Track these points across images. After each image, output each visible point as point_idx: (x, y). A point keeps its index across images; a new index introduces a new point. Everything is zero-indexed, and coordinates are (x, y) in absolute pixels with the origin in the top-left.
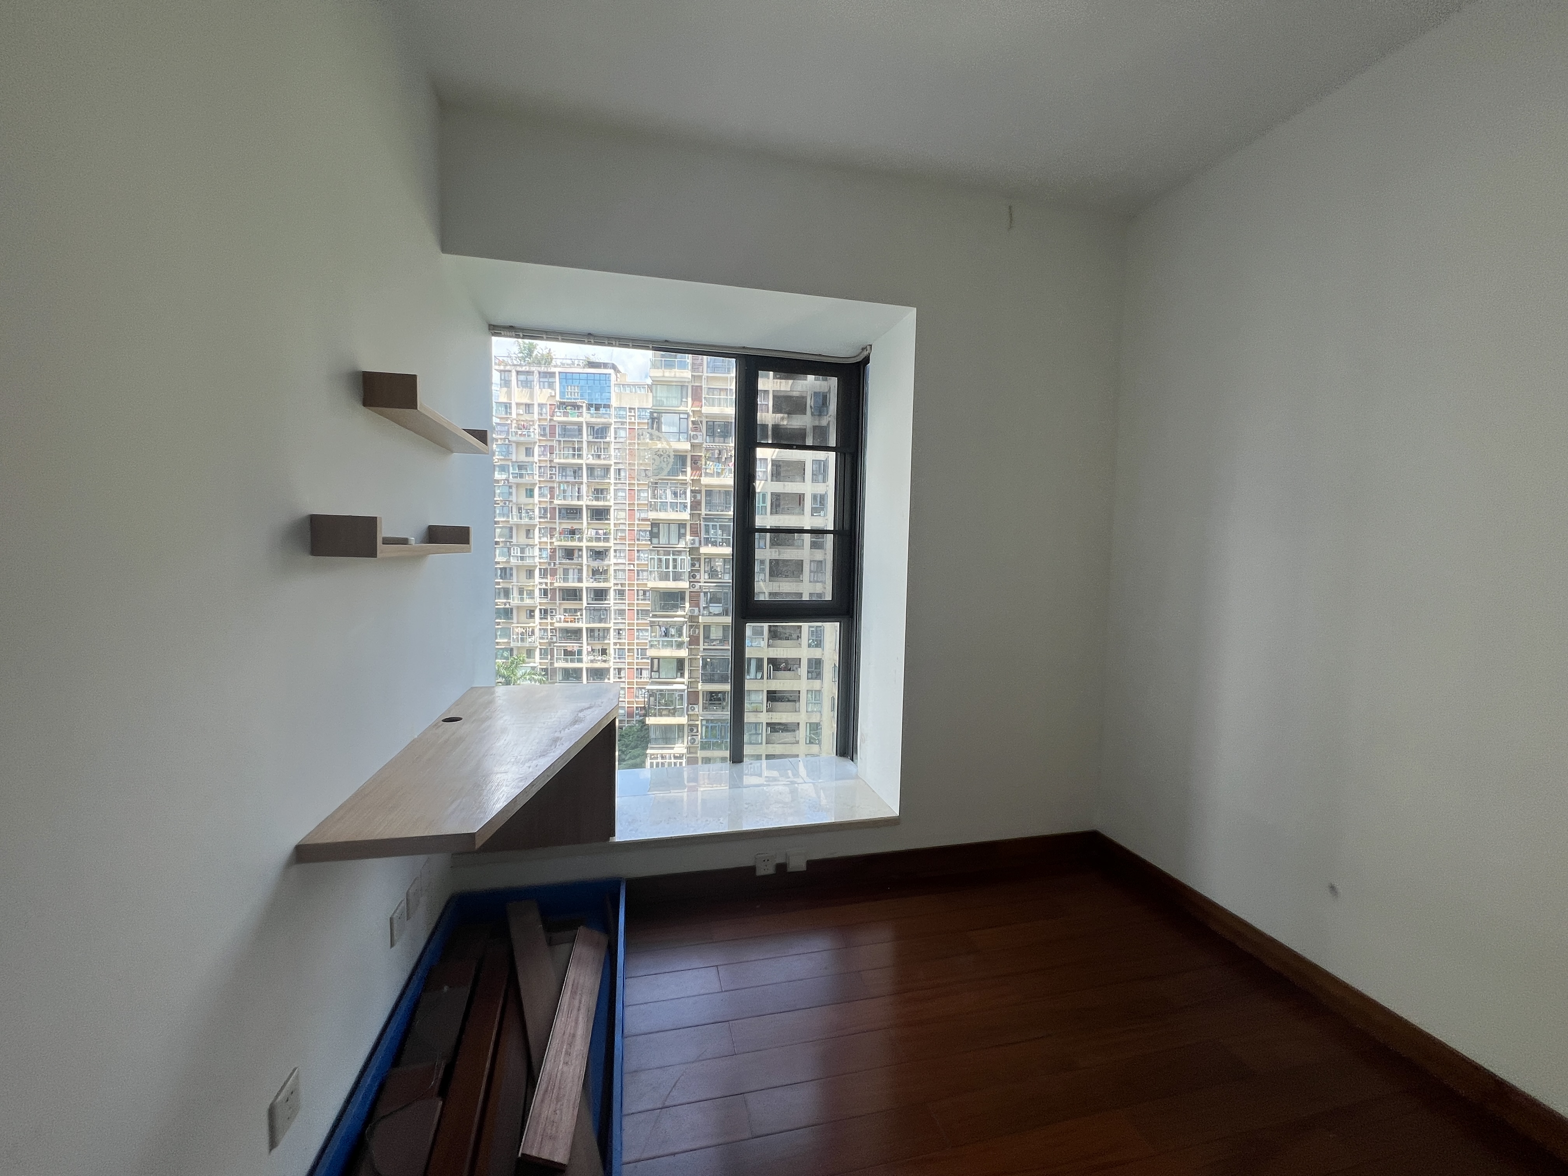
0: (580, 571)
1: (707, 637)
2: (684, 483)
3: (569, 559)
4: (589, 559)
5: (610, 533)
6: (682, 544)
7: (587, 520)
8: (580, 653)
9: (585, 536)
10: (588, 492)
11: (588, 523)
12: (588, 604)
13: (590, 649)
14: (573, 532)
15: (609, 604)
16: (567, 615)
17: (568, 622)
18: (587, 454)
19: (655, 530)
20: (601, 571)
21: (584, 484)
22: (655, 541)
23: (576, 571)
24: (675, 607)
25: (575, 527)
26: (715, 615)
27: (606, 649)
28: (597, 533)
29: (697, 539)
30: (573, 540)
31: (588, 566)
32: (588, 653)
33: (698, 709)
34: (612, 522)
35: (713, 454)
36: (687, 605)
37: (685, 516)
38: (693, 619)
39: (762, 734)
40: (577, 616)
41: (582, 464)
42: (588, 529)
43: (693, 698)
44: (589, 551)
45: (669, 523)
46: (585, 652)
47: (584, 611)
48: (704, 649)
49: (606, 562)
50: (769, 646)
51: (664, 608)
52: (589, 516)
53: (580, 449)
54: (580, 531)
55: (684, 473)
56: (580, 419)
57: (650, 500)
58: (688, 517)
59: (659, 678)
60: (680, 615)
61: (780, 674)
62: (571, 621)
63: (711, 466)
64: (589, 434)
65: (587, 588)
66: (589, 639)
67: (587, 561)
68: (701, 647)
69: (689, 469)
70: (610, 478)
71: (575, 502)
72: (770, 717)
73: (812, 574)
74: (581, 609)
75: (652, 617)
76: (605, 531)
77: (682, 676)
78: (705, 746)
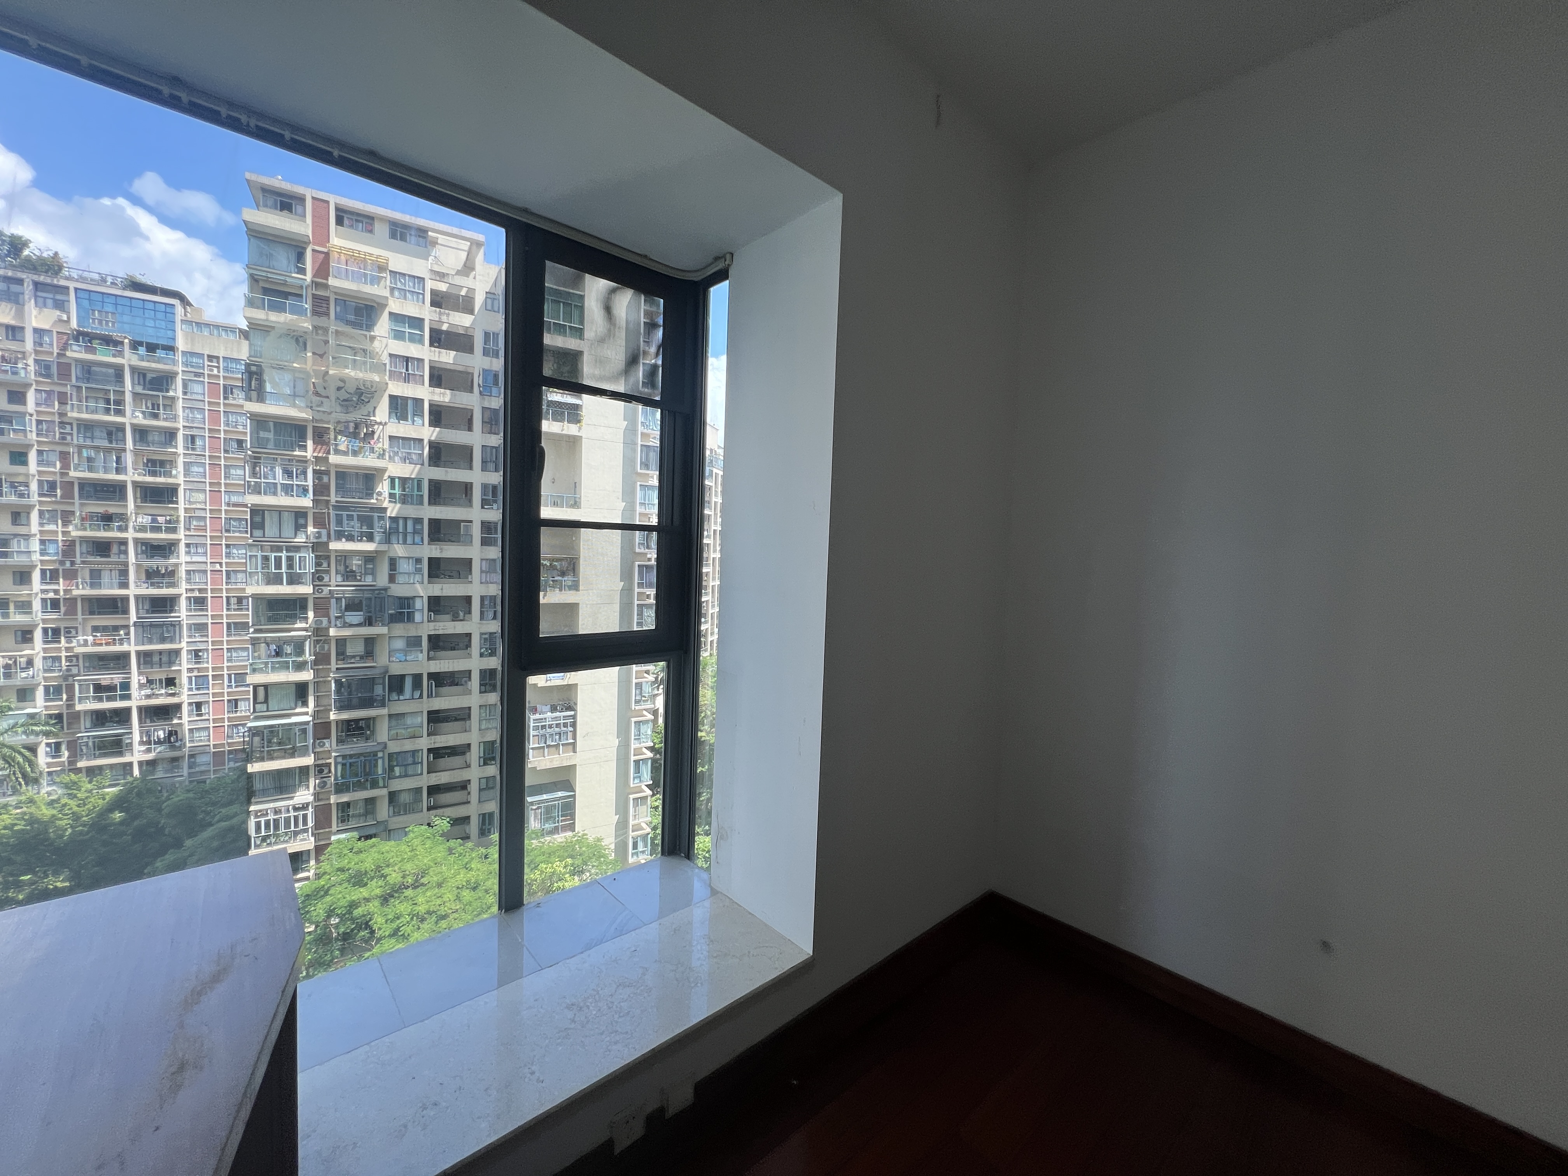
0: (124, 573)
1: (341, 654)
2: (304, 461)
3: (102, 556)
4: (139, 556)
5: (177, 521)
6: (301, 539)
7: (135, 502)
8: (126, 686)
9: (131, 525)
10: (135, 463)
11: (136, 507)
12: (138, 618)
13: (144, 680)
14: (107, 518)
15: (179, 617)
16: (98, 634)
17: (101, 645)
18: (134, 411)
19: (258, 519)
20: (163, 571)
21: (128, 452)
22: (258, 533)
23: (115, 574)
24: (293, 618)
25: (111, 510)
26: (351, 626)
27: (175, 678)
28: (154, 521)
29: (324, 532)
30: (108, 528)
31: (138, 566)
32: (141, 686)
33: (330, 744)
34: (182, 505)
35: (347, 427)
36: (311, 614)
37: (306, 502)
38: (319, 633)
39: (422, 763)
40: (119, 635)
41: (124, 424)
42: (137, 514)
43: (322, 729)
44: (140, 545)
45: (280, 511)
46: (134, 685)
47: (132, 629)
48: (337, 669)
49: (173, 561)
50: (429, 659)
51: (272, 620)
52: (138, 495)
53: (119, 402)
54: (123, 517)
55: (304, 448)
56: (118, 360)
57: (247, 479)
58: (310, 504)
59: (268, 711)
60: (300, 628)
61: (445, 690)
62: (107, 644)
63: (343, 443)
64: (136, 382)
65: (137, 597)
66: (142, 666)
67: (137, 558)
68: (334, 665)
69: (310, 444)
70: (176, 447)
71: (113, 476)
72: (432, 742)
73: (484, 575)
74: (127, 627)
75: (253, 633)
76: (168, 518)
77: (305, 704)
78: (340, 789)
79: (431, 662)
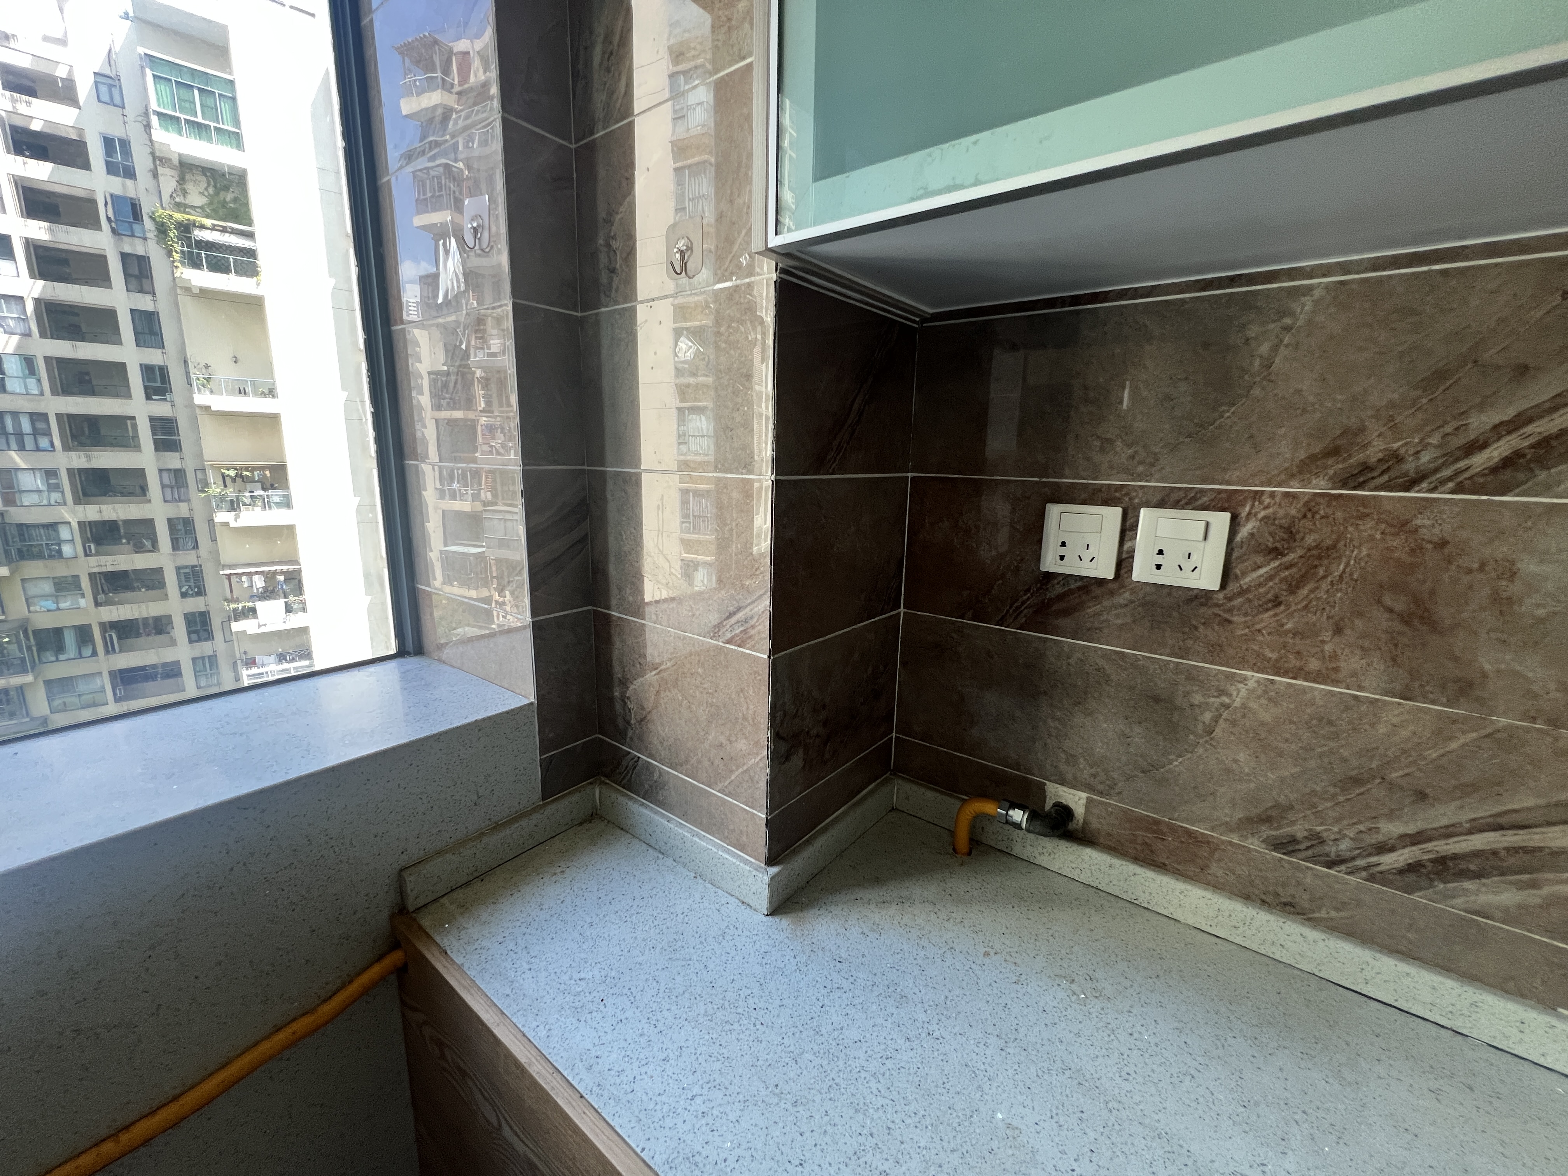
79: (101, 608)
